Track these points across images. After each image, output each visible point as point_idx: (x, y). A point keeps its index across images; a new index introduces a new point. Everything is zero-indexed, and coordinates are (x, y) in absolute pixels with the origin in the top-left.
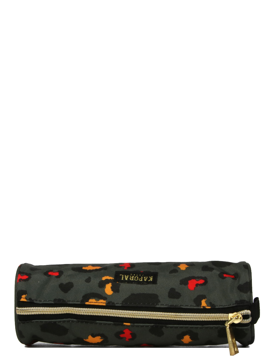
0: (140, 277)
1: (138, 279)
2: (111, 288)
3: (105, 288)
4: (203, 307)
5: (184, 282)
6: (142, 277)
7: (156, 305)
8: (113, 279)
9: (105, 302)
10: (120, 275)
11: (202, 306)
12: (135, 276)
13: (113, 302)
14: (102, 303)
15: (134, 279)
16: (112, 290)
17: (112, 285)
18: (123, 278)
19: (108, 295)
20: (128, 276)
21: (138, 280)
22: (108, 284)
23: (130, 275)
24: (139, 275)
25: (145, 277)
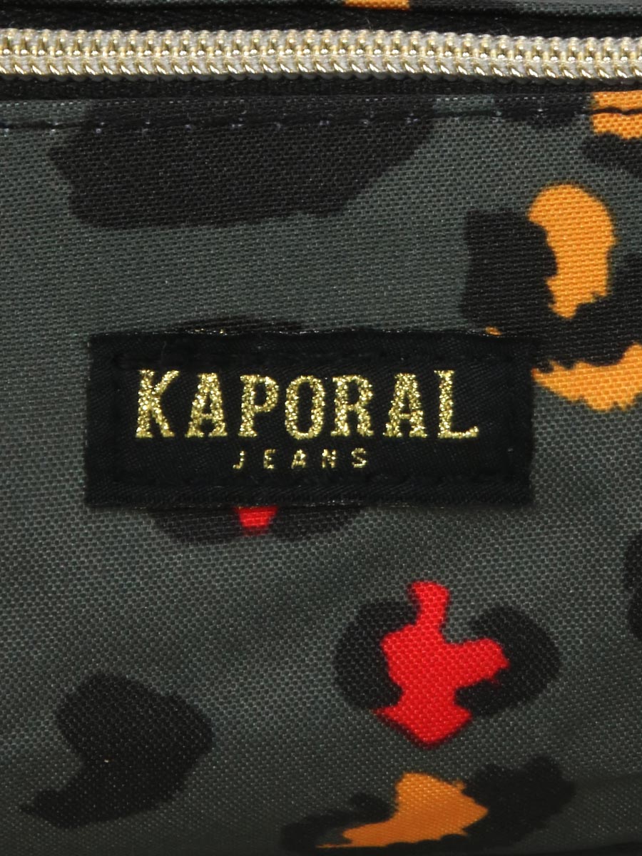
1: (282, 397)
2: (548, 264)
3: (612, 255)
6: (247, 429)
7: (89, 125)
8: (540, 378)
9: (603, 124)
10: (473, 432)
13: (524, 128)
14: (628, 113)
15: (330, 389)
16: (539, 234)
17: (549, 297)
18: (445, 400)
19: (577, 182)
20: (393, 429)
21: (283, 384)
22: (588, 298)
23: (377, 444)
24: (283, 459)
25: (220, 431)
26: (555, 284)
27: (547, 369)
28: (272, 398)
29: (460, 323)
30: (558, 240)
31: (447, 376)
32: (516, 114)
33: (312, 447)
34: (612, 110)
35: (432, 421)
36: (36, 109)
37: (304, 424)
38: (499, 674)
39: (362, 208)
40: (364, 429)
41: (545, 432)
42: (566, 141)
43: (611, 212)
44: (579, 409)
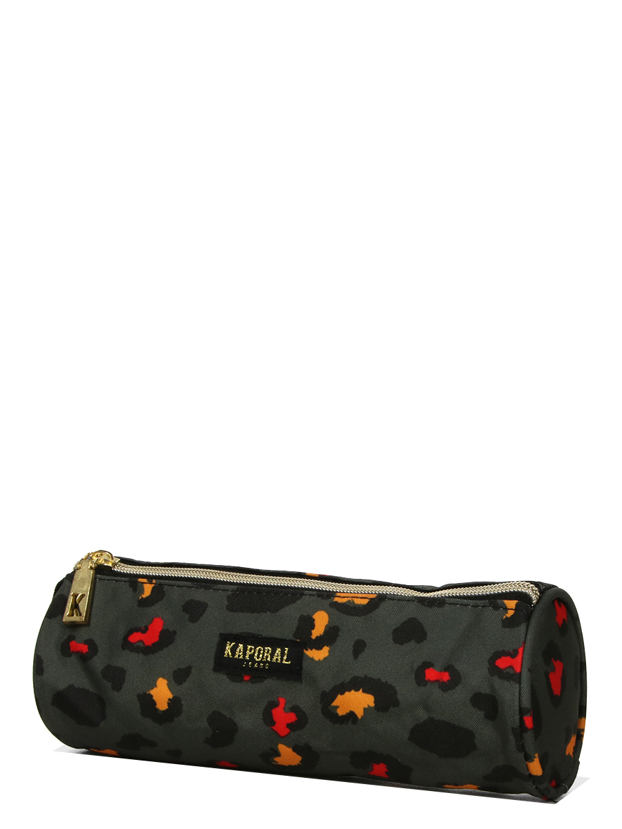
0: (252, 656)
1: (255, 651)
2: (313, 627)
3: (326, 626)
4: (151, 583)
5: (167, 638)
6: (247, 657)
7: (236, 591)
8: (305, 651)
9: (336, 599)
11: (153, 585)
12: (261, 662)
13: (320, 600)
14: (342, 598)
15: (264, 650)
16: (314, 620)
17: (311, 633)
18: (285, 654)
19: (325, 610)
20: (274, 660)
21: (255, 648)
22: (319, 635)
23: (270, 663)
24: (253, 665)
25: (241, 657)
26: (313, 631)
27: (307, 650)
28: (253, 651)
29: (292, 638)
30: (316, 623)
31: (287, 649)
32: (319, 596)
33: (259, 663)
34: (339, 597)
35: (282, 659)
36: (227, 587)
37: (258, 657)
38: (296, 721)
39: (281, 612)
40: (269, 659)
41: (305, 664)
42: (326, 602)
43: (329, 617)
44: (312, 659)
